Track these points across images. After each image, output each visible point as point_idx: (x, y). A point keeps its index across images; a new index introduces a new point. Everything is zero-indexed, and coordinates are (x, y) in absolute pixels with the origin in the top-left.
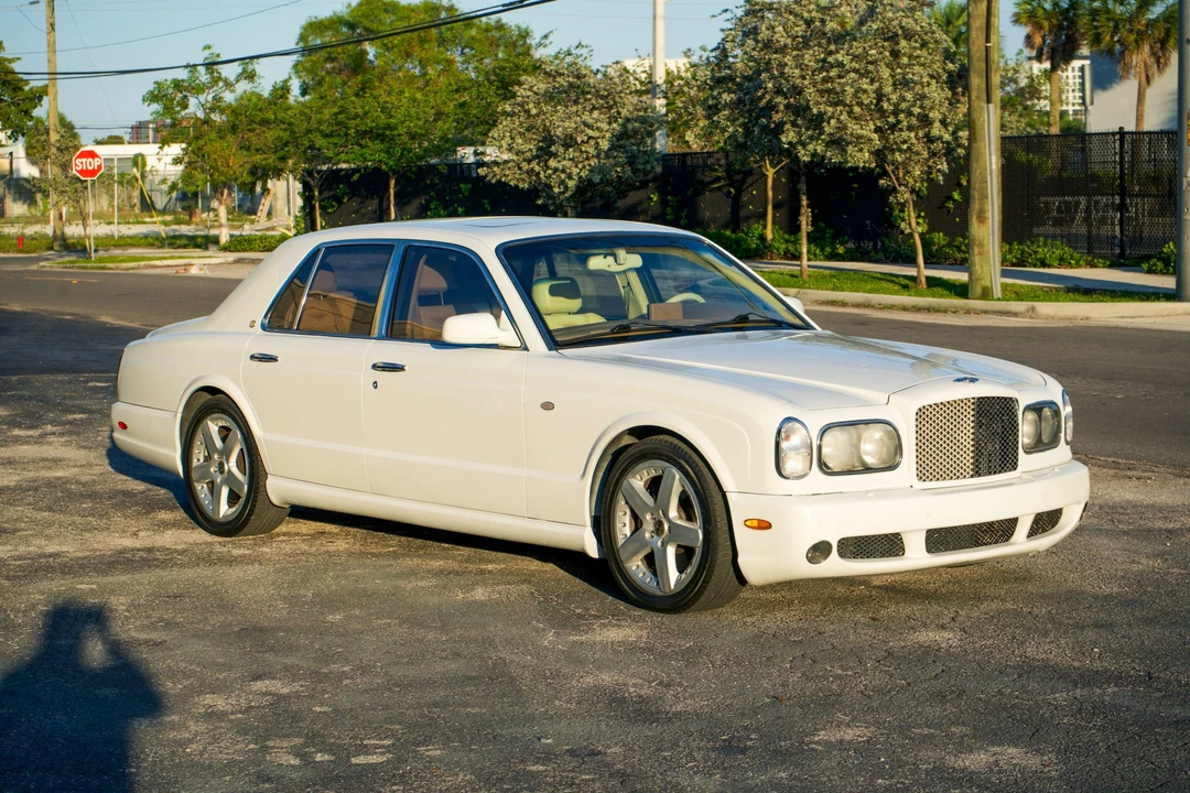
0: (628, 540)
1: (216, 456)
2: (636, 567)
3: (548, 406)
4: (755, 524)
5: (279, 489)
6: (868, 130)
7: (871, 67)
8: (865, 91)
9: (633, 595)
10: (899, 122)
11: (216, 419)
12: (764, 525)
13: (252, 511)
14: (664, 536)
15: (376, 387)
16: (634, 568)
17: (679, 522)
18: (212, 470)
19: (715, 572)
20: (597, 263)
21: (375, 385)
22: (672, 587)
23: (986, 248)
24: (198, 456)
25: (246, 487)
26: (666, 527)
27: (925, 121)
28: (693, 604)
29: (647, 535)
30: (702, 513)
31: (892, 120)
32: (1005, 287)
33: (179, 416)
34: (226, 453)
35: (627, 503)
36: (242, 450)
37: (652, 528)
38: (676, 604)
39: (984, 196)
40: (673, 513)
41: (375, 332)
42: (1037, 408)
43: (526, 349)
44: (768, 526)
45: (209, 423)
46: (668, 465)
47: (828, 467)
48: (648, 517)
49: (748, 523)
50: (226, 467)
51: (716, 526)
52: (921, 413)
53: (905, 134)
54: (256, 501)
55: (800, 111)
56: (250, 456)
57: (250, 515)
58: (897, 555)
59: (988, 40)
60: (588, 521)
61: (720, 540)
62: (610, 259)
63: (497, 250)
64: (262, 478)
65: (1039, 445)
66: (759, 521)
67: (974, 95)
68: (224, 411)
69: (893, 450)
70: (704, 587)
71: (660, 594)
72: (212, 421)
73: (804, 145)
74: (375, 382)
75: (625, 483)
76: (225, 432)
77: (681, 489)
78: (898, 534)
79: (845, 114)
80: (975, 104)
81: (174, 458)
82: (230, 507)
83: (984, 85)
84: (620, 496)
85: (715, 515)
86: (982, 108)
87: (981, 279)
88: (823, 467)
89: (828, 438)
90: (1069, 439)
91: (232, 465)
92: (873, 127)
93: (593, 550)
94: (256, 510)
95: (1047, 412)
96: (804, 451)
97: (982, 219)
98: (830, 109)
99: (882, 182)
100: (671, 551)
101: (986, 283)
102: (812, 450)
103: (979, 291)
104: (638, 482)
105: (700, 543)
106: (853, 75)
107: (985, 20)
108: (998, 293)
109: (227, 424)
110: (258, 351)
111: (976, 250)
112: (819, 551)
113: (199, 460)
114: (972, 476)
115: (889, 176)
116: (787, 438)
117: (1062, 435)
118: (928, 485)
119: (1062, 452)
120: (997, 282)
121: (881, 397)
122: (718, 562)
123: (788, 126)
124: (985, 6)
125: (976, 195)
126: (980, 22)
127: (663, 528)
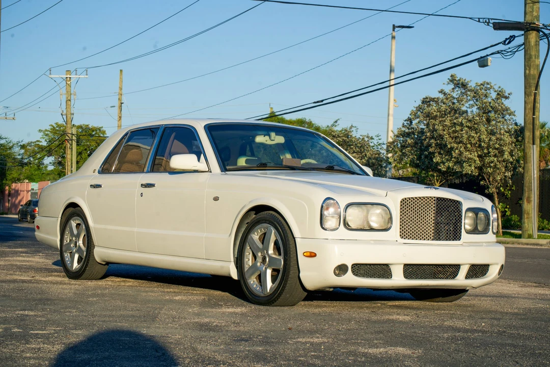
0: (250, 268)
1: (74, 239)
2: (253, 281)
3: (216, 199)
4: (309, 254)
5: (100, 253)
6: (474, 156)
7: (476, 126)
8: (473, 137)
9: (250, 297)
10: (489, 153)
11: (75, 220)
12: (312, 255)
13: (87, 265)
14: (266, 264)
15: (142, 196)
16: (252, 282)
17: (274, 256)
18: (72, 246)
19: (289, 282)
20: (260, 139)
22: (268, 291)
23: (530, 215)
24: (67, 238)
25: (85, 253)
26: (267, 260)
27: (502, 152)
28: (278, 299)
29: (259, 264)
30: (284, 250)
31: (485, 151)
33: (59, 219)
34: (78, 236)
35: (250, 248)
36: (85, 235)
37: (261, 261)
38: (270, 300)
39: (530, 190)
40: (271, 251)
41: (146, 170)
42: (476, 211)
43: (211, 172)
44: (315, 255)
45: (72, 222)
46: (269, 225)
47: (349, 226)
48: (260, 254)
49: (305, 254)
50: (78, 244)
51: (290, 256)
52: (404, 201)
53: (492, 159)
54: (89, 260)
55: (442, 146)
56: (88, 237)
57: (86, 267)
58: (388, 278)
59: (534, 114)
60: (232, 259)
61: (292, 264)
62: (267, 138)
63: (205, 127)
64: (92, 248)
65: (474, 231)
66: (311, 252)
67: (527, 141)
68: (78, 215)
69: (387, 221)
70: (283, 290)
71: (263, 295)
73: (444, 163)
74: (142, 194)
75: (249, 237)
76: (78, 225)
77: (275, 239)
78: (387, 265)
79: (463, 147)
80: (527, 145)
81: (57, 241)
82: (78, 264)
83: (531, 136)
84: (247, 244)
85: (290, 250)
86: (530, 147)
87: (528, 230)
88: (346, 225)
89: (350, 210)
90: (495, 231)
91: (80, 243)
92: (476, 155)
93: (234, 275)
94: (89, 265)
95: (481, 215)
96: (337, 216)
97: (529, 201)
98: (456, 145)
99: (482, 183)
100: (269, 272)
101: (530, 232)
102: (340, 216)
103: (527, 236)
104: (256, 236)
105: (282, 266)
106: (466, 128)
107: (532, 104)
108: (536, 237)
109: (79, 222)
110: (93, 183)
111: (526, 216)
112: (341, 269)
113: (67, 241)
114: (433, 240)
115: (485, 180)
116: (327, 209)
117: (491, 227)
118: (407, 241)
119: (490, 237)
120: (536, 234)
121: (383, 193)
122: (290, 276)
123: (436, 154)
124: (532, 98)
125: (526, 189)
126: (530, 106)
127: (266, 260)
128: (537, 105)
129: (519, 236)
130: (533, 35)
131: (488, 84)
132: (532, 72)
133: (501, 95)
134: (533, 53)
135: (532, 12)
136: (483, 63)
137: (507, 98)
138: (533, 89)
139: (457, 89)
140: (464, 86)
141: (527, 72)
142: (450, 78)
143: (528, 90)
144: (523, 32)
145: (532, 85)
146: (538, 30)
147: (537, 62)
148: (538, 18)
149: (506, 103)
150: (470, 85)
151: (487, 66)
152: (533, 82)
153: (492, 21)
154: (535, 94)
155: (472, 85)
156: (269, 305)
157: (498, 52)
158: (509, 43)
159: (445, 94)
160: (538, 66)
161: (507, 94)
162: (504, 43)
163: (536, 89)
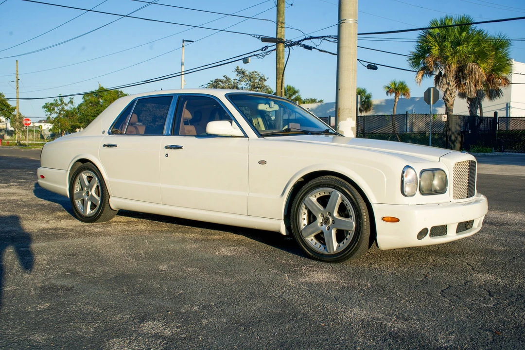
0: (306, 227)
1: (85, 189)
3: (262, 163)
4: (389, 219)
5: (115, 202)
9: (311, 254)
11: (86, 173)
12: (394, 220)
13: (102, 212)
14: (329, 225)
16: (310, 240)
17: (339, 218)
18: (83, 194)
20: (262, 107)
21: (167, 155)
22: (335, 250)
24: (77, 189)
25: (99, 202)
26: (331, 220)
29: (319, 224)
30: (355, 214)
33: (69, 172)
34: (90, 187)
35: (306, 208)
36: (98, 186)
37: (322, 221)
40: (335, 214)
41: (165, 132)
43: (247, 137)
44: (398, 220)
46: (334, 190)
48: (320, 215)
49: (385, 219)
50: (90, 193)
52: (456, 166)
54: (104, 207)
56: (102, 188)
57: (101, 214)
58: (445, 234)
60: (282, 218)
62: (267, 106)
63: (225, 96)
64: (107, 198)
66: (392, 218)
68: (90, 169)
69: (445, 184)
71: (327, 253)
72: (84, 173)
74: (167, 154)
75: (306, 199)
76: (90, 178)
77: (341, 202)
78: (446, 225)
81: (66, 189)
82: (91, 210)
84: (303, 206)
88: (421, 191)
91: (93, 192)
93: (283, 231)
94: (104, 212)
96: (414, 183)
100: (334, 232)
102: (417, 183)
104: (313, 198)
105: (353, 229)
107: (281, 84)
109: (91, 175)
110: (107, 143)
112: (422, 234)
113: (77, 190)
114: (467, 197)
116: (406, 175)
118: (457, 200)
121: (436, 158)
124: (281, 81)
126: (279, 85)
127: (329, 221)
128: (283, 84)
130: (281, 46)
131: (256, 72)
132: (280, 67)
133: (262, 79)
134: (281, 56)
135: (281, 33)
136: (246, 61)
137: (265, 80)
138: (281, 75)
139: (239, 75)
140: (243, 73)
141: (278, 66)
142: (236, 68)
143: (278, 76)
144: (275, 44)
145: (280, 73)
146: (283, 42)
147: (283, 61)
148: (284, 36)
149: (266, 83)
150: (246, 72)
151: (248, 62)
152: (281, 72)
153: (261, 37)
154: (282, 78)
155: (247, 73)
156: (336, 263)
157: (255, 55)
158: (265, 50)
159: (226, 78)
160: (284, 63)
161: (266, 78)
162: (262, 50)
163: (283, 76)
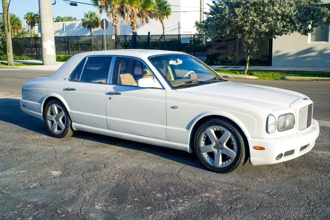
23: (10, 57)
32: (14, 64)
39: (9, 48)
59: (8, 21)
67: (6, 30)
80: (6, 32)
83: (7, 29)
97: (9, 52)
101: (11, 63)
103: (9, 64)
108: (13, 65)
111: (8, 57)
120: (13, 63)
124: (6, 15)
125: (8, 48)
126: (6, 18)
129: (7, 64)
132: (5, 6)
138: (6, 12)
141: (3, 5)
143: (4, 12)
147: (7, 2)
152: (6, 9)
154: (7, 14)
163: (8, 12)
